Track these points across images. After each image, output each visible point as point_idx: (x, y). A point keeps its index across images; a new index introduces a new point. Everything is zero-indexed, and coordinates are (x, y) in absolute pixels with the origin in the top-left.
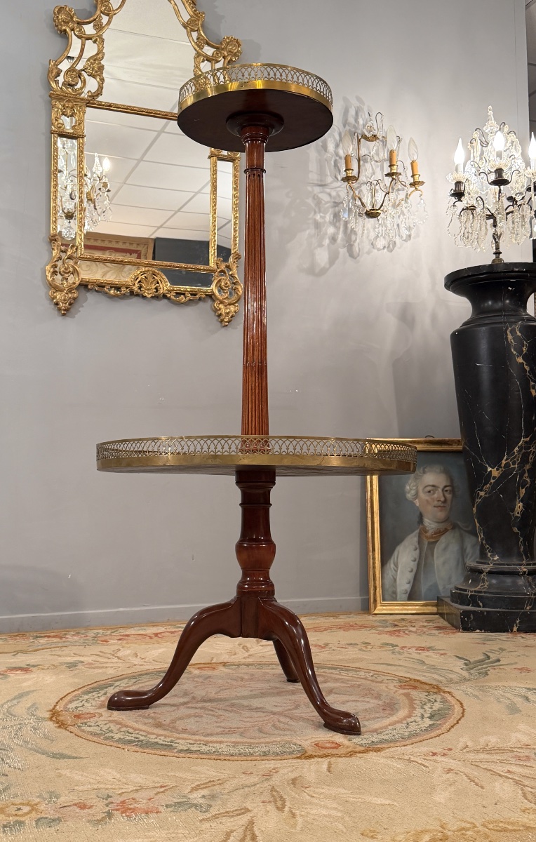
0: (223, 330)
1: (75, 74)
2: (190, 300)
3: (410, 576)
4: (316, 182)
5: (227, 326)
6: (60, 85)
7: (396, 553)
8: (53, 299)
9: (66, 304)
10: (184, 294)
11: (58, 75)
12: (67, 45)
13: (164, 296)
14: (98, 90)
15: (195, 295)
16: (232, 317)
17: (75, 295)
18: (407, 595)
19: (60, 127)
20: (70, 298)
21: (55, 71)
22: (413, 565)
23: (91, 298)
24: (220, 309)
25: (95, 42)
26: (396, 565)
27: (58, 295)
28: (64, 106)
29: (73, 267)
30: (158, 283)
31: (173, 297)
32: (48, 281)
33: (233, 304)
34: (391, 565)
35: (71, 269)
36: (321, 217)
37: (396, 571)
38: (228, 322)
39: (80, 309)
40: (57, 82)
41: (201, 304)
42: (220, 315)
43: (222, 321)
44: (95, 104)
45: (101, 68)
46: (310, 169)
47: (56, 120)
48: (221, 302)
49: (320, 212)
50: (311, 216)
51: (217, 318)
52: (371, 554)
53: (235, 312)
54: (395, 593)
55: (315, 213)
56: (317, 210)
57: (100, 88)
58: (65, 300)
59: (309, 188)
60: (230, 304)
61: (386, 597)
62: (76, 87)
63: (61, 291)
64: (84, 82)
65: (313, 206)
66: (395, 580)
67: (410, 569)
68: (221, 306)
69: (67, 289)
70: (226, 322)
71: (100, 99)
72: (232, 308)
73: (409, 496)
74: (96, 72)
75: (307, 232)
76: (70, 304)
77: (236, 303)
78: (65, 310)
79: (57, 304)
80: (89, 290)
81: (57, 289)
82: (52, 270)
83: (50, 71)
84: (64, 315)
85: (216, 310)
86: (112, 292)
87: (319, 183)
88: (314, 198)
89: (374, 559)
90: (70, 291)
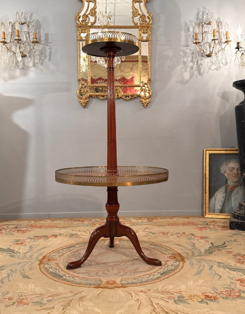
0: (145, 109)
1: (86, 16)
2: (131, 98)
3: (221, 204)
4: (184, 45)
5: (145, 107)
6: (80, 21)
7: (215, 194)
8: (80, 102)
9: (84, 104)
10: (128, 96)
11: (79, 18)
12: (83, 6)
13: (121, 98)
14: (94, 21)
15: (133, 96)
16: (147, 104)
17: (88, 100)
18: (220, 211)
19: (81, 38)
20: (86, 102)
21: (78, 17)
22: (223, 199)
23: (94, 101)
24: (143, 101)
25: (93, 2)
26: (215, 199)
27: (82, 101)
28: (82, 30)
29: (86, 90)
30: (118, 93)
31: (124, 98)
32: (78, 96)
33: (148, 99)
34: (213, 199)
35: (86, 91)
36: (186, 59)
37: (215, 202)
38: (146, 106)
39: (90, 105)
40: (79, 21)
41: (136, 100)
42: (143, 103)
43: (144, 106)
44: (93, 27)
45: (95, 13)
46: (182, 40)
47: (79, 35)
48: (143, 98)
49: (186, 57)
50: (182, 59)
51: (142, 104)
52: (204, 194)
53: (149, 102)
54: (214, 210)
55: (184, 58)
56: (185, 56)
57: (95, 20)
58: (84, 103)
59: (181, 48)
60: (147, 99)
61: (211, 211)
62: (86, 22)
63: (83, 99)
64: (89, 19)
65: (183, 55)
66: (215, 205)
67: (221, 201)
68: (143, 100)
69: (84, 98)
70: (145, 106)
71: (95, 25)
72: (148, 100)
73: (222, 172)
74: (93, 14)
75: (180, 66)
76: (86, 104)
77: (149, 98)
78: (84, 106)
79: (82, 104)
80: (93, 98)
81: (81, 99)
82: (79, 92)
83: (76, 17)
84: (84, 108)
85: (141, 102)
86: (101, 98)
87: (186, 45)
88: (183, 52)
89: (206, 196)
90: (86, 99)
